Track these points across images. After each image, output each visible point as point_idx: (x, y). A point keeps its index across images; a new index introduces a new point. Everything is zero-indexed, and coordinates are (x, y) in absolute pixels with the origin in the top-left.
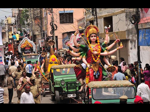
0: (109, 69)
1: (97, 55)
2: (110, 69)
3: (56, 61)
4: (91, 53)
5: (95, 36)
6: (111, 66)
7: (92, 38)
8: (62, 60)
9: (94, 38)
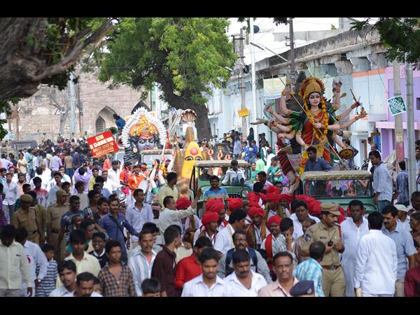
0: (342, 154)
1: (322, 129)
2: (344, 153)
3: (200, 155)
4: (312, 126)
5: (317, 97)
6: (345, 148)
7: (312, 101)
8: (212, 153)
9: (316, 99)
